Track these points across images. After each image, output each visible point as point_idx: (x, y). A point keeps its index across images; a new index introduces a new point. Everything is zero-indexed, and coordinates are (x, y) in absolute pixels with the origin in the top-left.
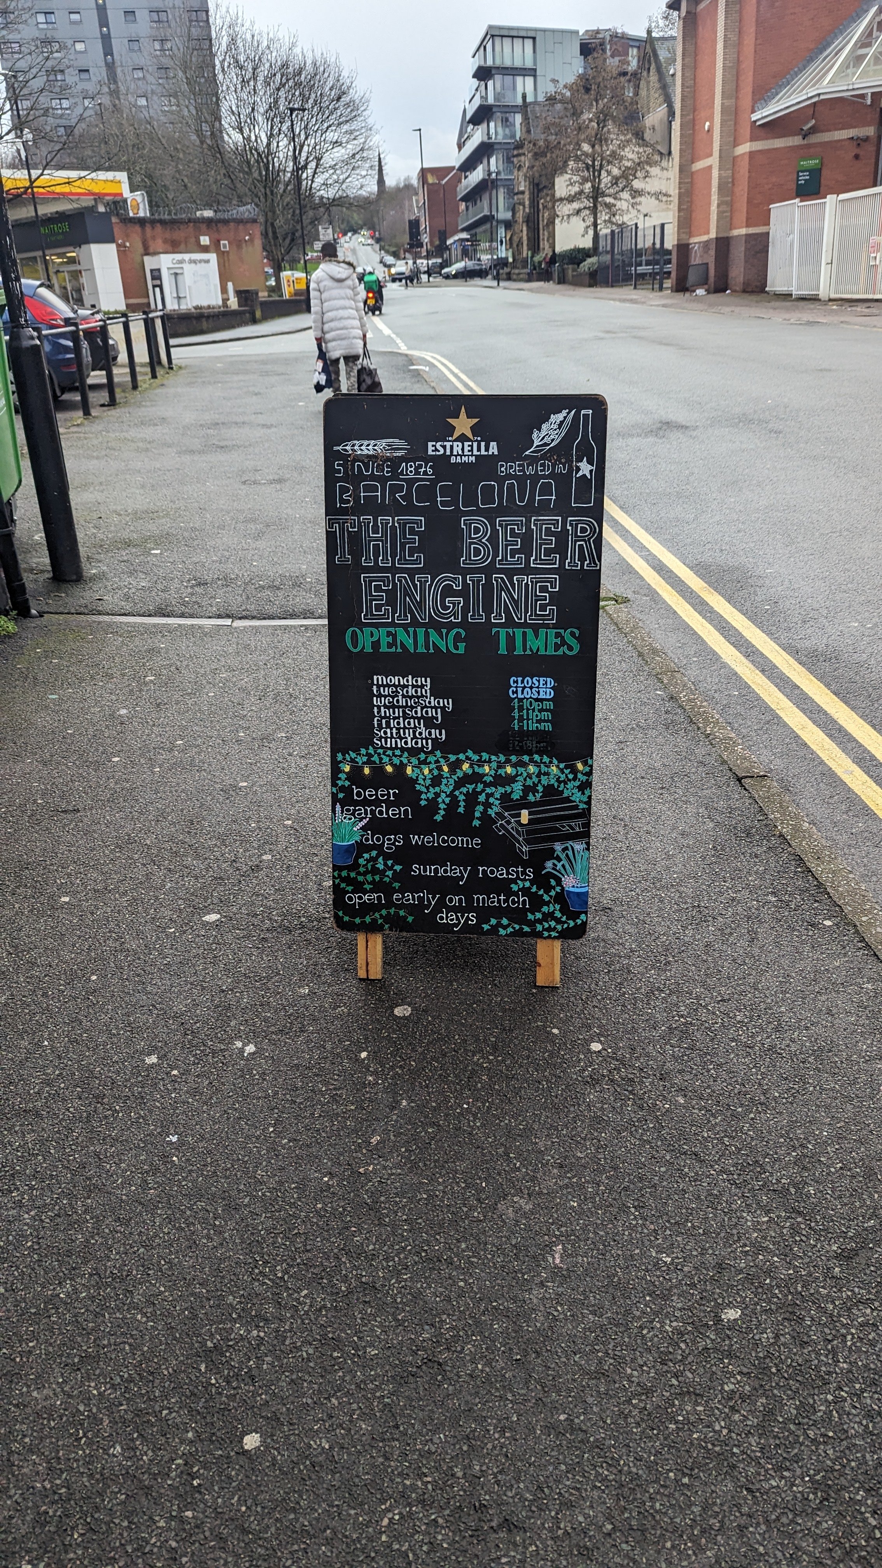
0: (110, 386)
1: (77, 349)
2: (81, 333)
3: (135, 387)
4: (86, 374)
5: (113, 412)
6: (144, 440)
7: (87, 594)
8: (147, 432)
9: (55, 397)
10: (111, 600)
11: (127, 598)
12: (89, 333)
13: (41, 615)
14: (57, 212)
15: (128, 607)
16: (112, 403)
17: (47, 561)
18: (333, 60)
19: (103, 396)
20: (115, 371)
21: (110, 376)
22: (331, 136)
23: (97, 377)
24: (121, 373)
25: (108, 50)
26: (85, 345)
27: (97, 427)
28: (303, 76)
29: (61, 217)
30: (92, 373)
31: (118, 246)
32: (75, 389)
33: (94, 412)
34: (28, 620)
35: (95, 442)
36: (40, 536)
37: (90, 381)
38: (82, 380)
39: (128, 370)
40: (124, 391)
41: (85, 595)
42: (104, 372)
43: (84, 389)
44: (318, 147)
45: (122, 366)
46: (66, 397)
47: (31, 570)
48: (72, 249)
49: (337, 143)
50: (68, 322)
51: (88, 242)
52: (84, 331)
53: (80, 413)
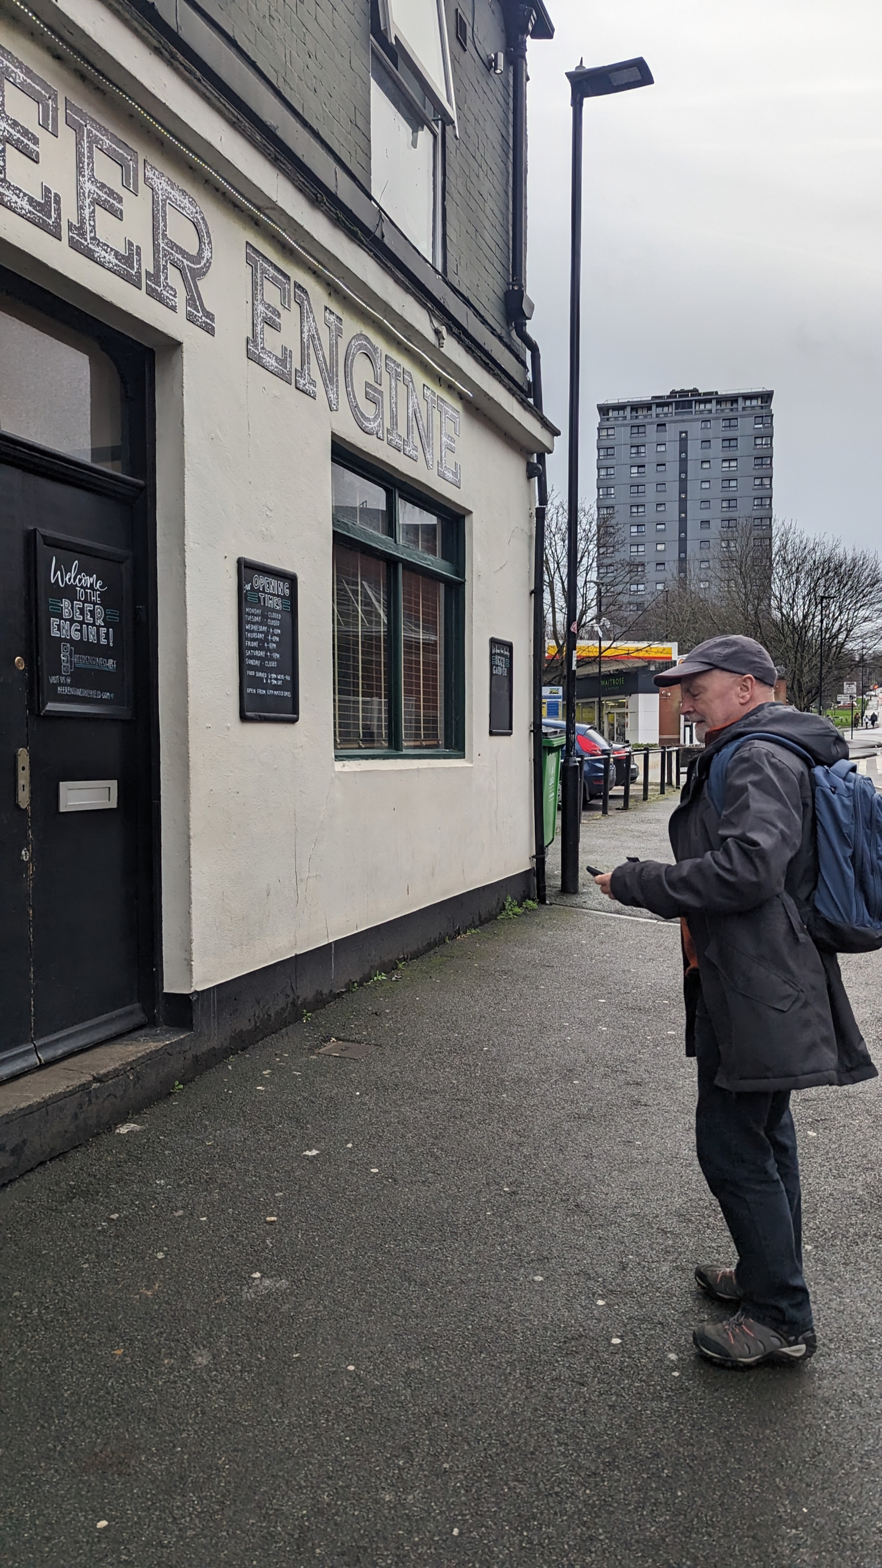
0: (626, 797)
1: (606, 770)
2: (612, 760)
3: (645, 798)
4: (609, 787)
5: (625, 814)
6: (638, 831)
7: (578, 899)
8: (644, 827)
9: (585, 801)
10: (590, 903)
11: (600, 903)
12: (617, 761)
13: (551, 904)
14: (617, 670)
15: (600, 907)
16: (626, 808)
17: (560, 883)
18: (872, 556)
19: (620, 803)
20: (632, 787)
21: (627, 790)
22: (862, 613)
23: (618, 790)
24: (636, 789)
25: (683, 549)
26: (613, 768)
27: (610, 821)
28: (843, 569)
29: (619, 674)
30: (615, 788)
31: (661, 695)
32: (599, 797)
33: (610, 813)
34: (543, 906)
35: (605, 829)
36: (558, 872)
37: (610, 793)
38: (606, 793)
39: (642, 787)
40: (636, 801)
41: (578, 900)
42: (623, 788)
43: (606, 798)
44: (850, 622)
45: (639, 784)
46: (593, 802)
47: (550, 886)
48: (623, 697)
49: (866, 619)
50: (604, 752)
51: (637, 692)
52: (614, 758)
53: (601, 813)
